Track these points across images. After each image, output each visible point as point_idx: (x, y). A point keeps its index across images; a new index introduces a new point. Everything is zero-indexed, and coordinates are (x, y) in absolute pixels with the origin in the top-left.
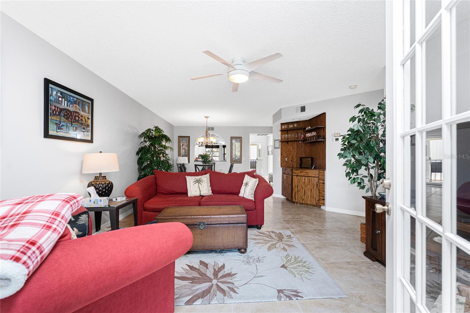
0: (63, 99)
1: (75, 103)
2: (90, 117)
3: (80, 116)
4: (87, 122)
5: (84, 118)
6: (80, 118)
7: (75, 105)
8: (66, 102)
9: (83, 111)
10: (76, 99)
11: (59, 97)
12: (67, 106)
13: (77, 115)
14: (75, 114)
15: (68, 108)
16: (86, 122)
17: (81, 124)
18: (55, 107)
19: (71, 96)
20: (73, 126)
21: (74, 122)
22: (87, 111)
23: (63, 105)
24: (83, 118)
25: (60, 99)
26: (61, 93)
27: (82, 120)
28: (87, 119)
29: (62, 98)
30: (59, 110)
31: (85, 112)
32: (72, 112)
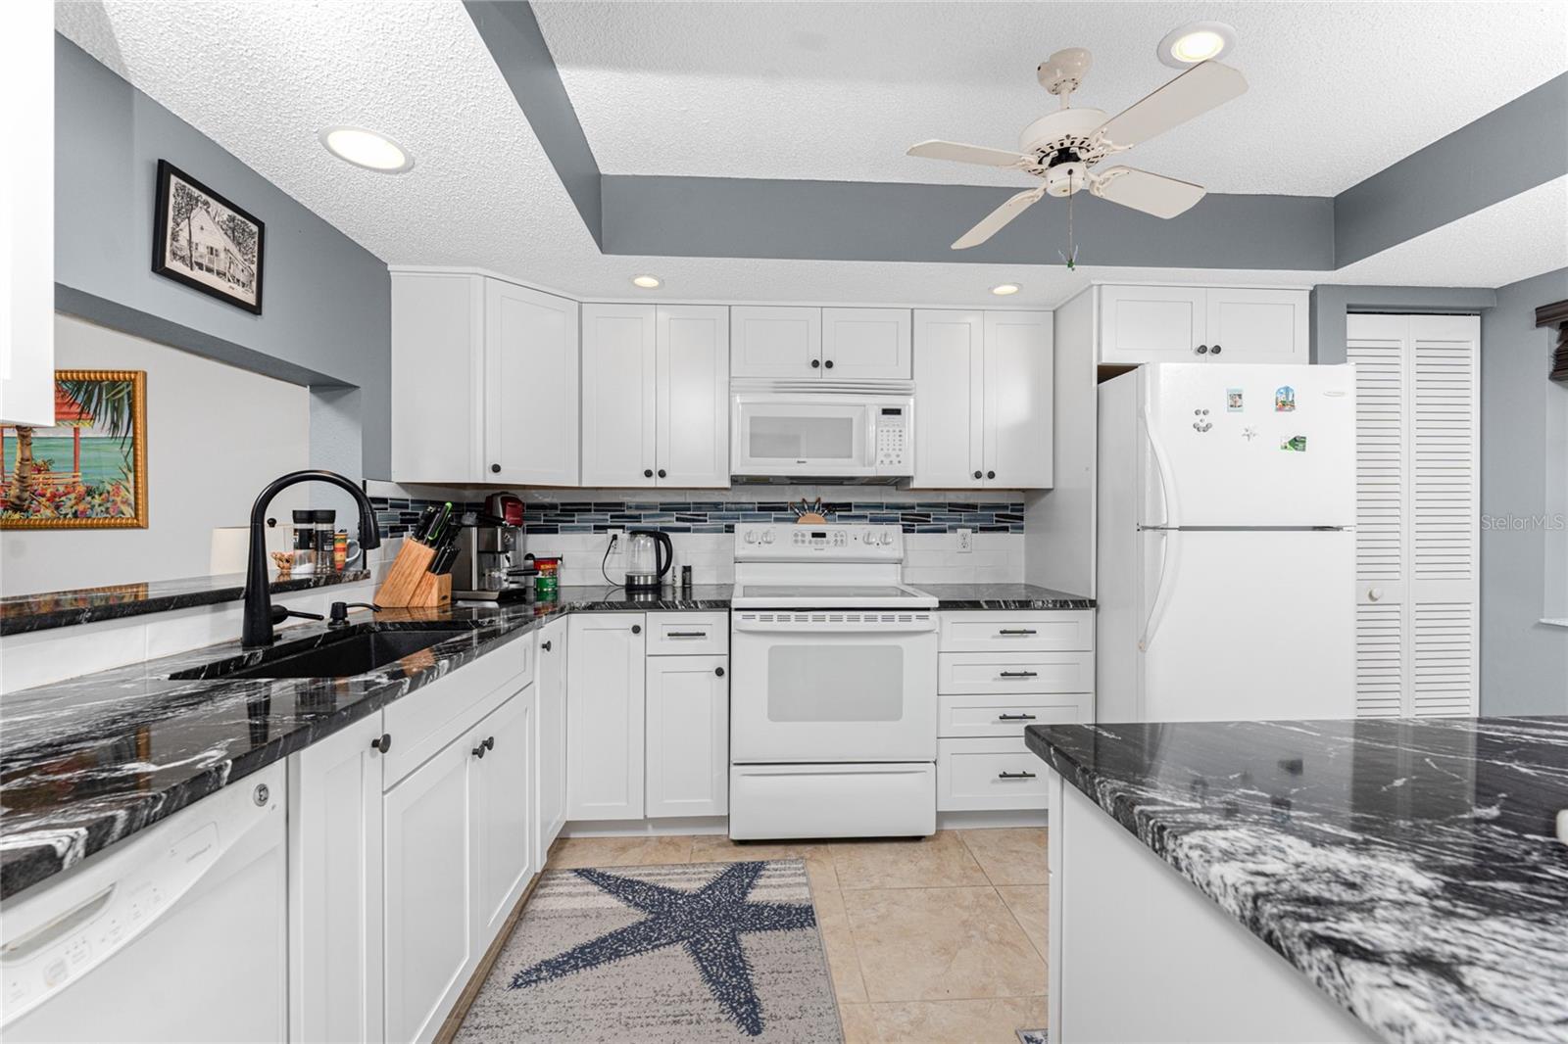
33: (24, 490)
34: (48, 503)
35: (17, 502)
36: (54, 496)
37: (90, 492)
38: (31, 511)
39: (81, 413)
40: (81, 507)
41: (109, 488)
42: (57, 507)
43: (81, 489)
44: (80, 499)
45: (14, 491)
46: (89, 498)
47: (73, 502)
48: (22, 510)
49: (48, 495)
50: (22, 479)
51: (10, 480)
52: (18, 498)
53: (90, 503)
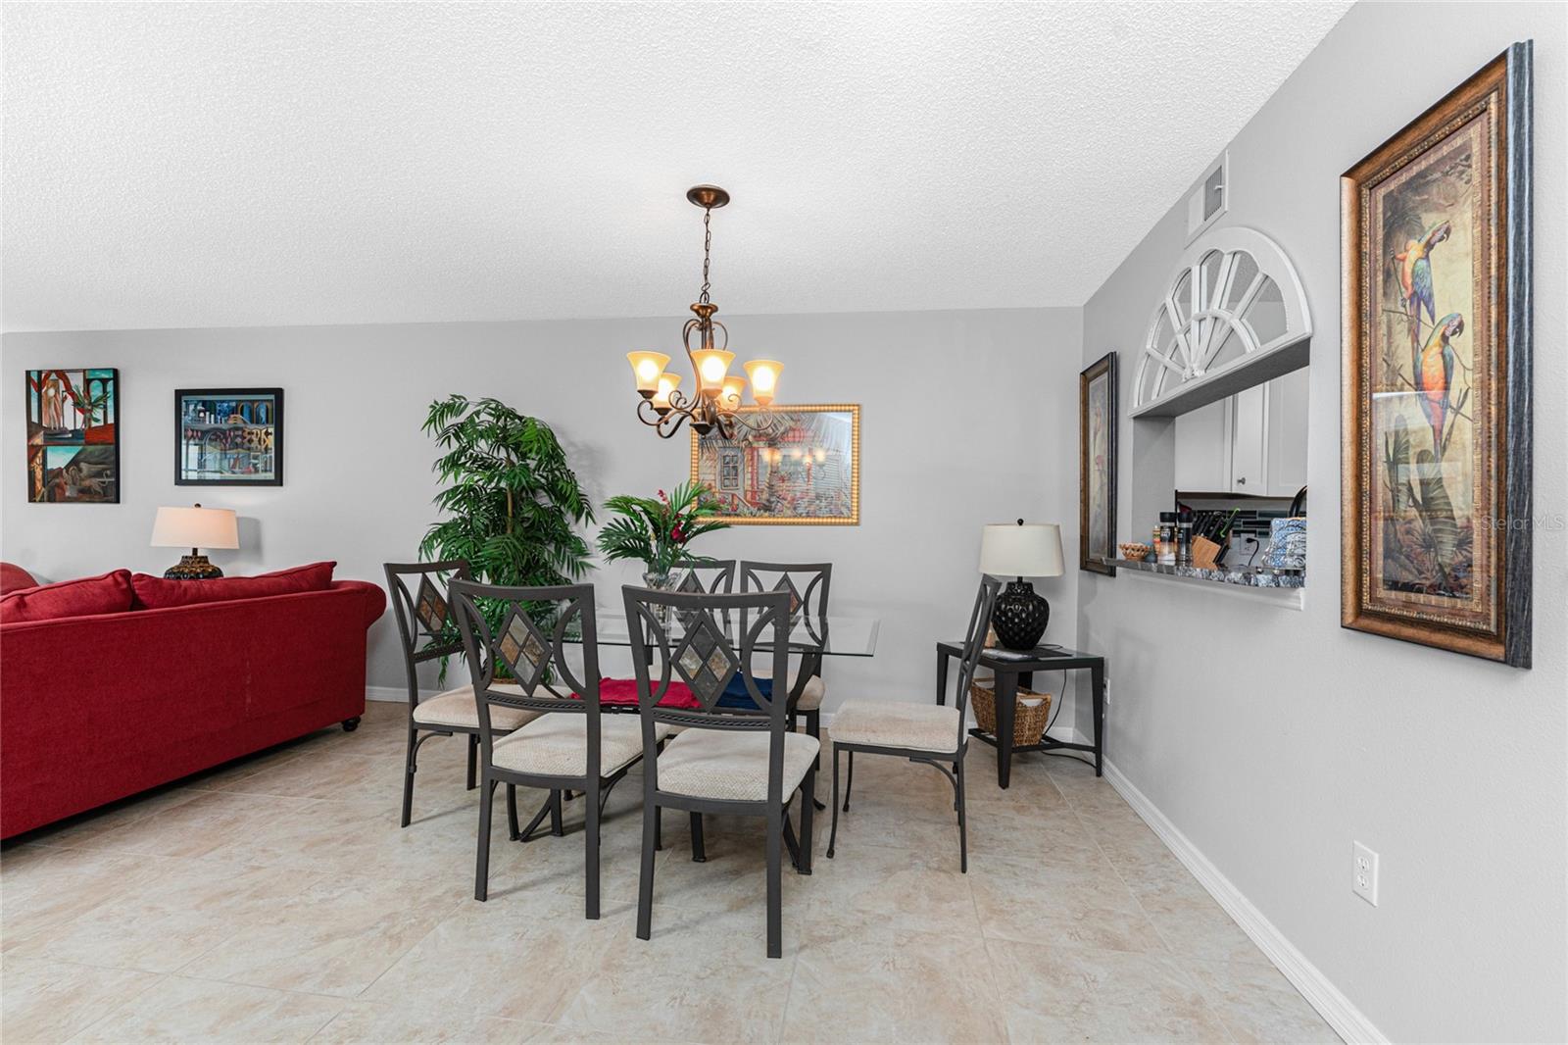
0: (208, 413)
1: (234, 411)
2: (271, 430)
3: (245, 434)
4: (265, 442)
5: (257, 434)
6: (245, 438)
7: (232, 416)
8: (213, 416)
9: (252, 422)
10: (234, 404)
11: (200, 411)
12: (216, 422)
13: (236, 433)
14: (232, 434)
15: (218, 425)
16: (260, 444)
17: (249, 449)
18: (193, 431)
19: (224, 401)
20: (228, 456)
21: (230, 449)
22: (264, 419)
23: (208, 423)
24: (254, 437)
25: (202, 415)
26: (204, 403)
27: (250, 441)
28: (263, 436)
29: (204, 412)
30: (199, 434)
31: (258, 421)
32: (225, 431)
33: (771, 495)
34: (788, 506)
35: (767, 504)
36: (793, 500)
37: (818, 497)
38: (776, 511)
39: (814, 437)
40: (812, 508)
41: (833, 494)
42: (795, 509)
43: (812, 494)
44: (811, 503)
45: (765, 496)
46: (818, 502)
47: (806, 504)
48: (770, 510)
49: (789, 499)
50: (771, 487)
51: (763, 487)
52: (768, 501)
53: (818, 505)
